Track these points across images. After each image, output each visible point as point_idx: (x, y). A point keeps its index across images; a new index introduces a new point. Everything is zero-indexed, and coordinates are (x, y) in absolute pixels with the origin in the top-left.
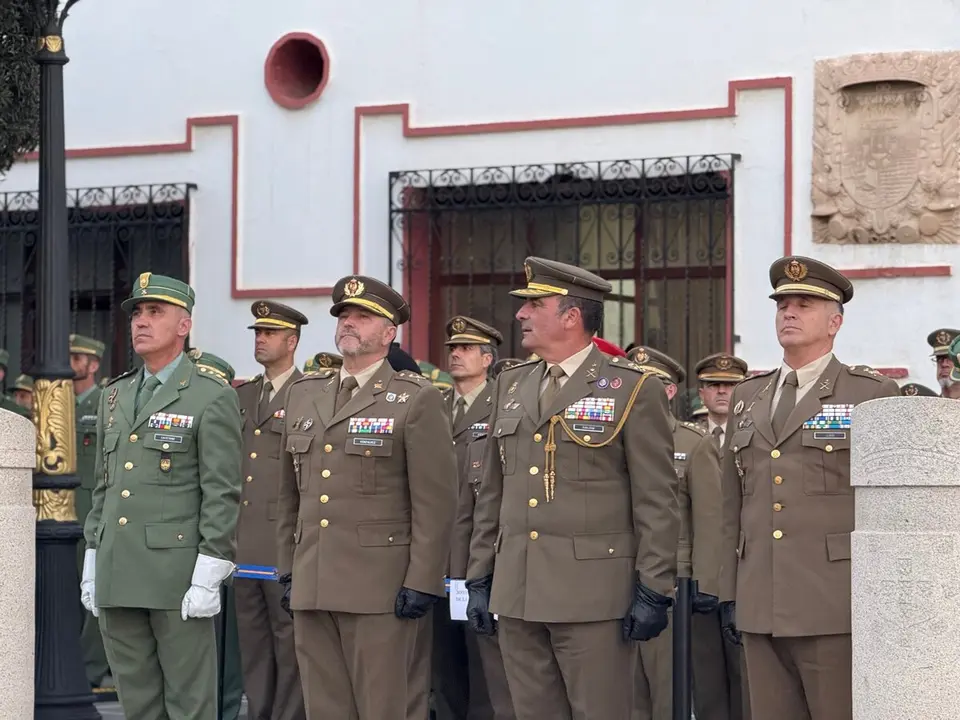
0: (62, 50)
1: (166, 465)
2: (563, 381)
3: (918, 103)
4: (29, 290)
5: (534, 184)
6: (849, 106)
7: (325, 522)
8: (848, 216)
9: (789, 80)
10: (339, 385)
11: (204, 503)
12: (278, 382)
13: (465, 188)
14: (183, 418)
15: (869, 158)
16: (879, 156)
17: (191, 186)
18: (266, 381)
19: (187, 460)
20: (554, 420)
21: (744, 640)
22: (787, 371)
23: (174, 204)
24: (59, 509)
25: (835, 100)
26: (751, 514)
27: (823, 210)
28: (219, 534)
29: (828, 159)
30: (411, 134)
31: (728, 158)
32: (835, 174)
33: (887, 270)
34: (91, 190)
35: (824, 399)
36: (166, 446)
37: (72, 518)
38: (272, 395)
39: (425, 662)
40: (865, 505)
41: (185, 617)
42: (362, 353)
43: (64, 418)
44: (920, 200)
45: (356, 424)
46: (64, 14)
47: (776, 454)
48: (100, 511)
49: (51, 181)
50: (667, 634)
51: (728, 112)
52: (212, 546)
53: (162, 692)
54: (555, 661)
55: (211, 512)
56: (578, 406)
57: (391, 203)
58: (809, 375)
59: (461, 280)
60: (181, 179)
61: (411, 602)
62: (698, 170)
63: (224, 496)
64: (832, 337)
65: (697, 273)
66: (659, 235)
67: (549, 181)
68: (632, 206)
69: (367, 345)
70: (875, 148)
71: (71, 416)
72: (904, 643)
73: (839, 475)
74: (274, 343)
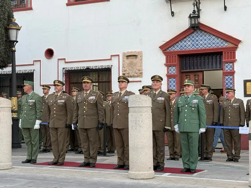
0: (15, 49)
1: (31, 107)
2: (87, 94)
3: (137, 58)
4: (10, 85)
5: (83, 69)
6: (127, 58)
7: (55, 115)
8: (127, 74)
9: (119, 55)
10: (55, 96)
11: (37, 112)
12: (46, 97)
13: (74, 70)
14: (33, 101)
15: (130, 66)
16: (132, 65)
17: (34, 70)
18: (45, 96)
19: (34, 106)
20: (87, 100)
21: (114, 129)
22: (120, 92)
23: (32, 73)
24: (15, 116)
25: (125, 58)
26: (115, 111)
27: (124, 73)
28: (39, 117)
29: (124, 66)
30: (66, 62)
31: (111, 66)
32: (126, 68)
33: (133, 81)
34: (19, 71)
35: (125, 96)
36: (31, 105)
37: (17, 117)
38: (46, 98)
39: (69, 136)
40: (130, 110)
41: (34, 129)
42: (58, 91)
43: (16, 102)
44: (137, 71)
45: (59, 101)
46: (15, 45)
47: (118, 103)
48: (22, 114)
49: (14, 69)
50: (103, 129)
51: (111, 59)
52: (38, 119)
53: (31, 140)
54: (87, 133)
55: (38, 114)
56: (90, 98)
57: (63, 72)
58: (123, 92)
59: (73, 83)
60: (33, 69)
61: (68, 126)
62: (106, 67)
63: (40, 111)
64: (126, 87)
65: (106, 82)
66: (101, 76)
67: (86, 69)
68: (97, 72)
69: (59, 90)
70: (131, 64)
71: (17, 102)
72: (136, 129)
73: (127, 106)
74: (46, 91)
